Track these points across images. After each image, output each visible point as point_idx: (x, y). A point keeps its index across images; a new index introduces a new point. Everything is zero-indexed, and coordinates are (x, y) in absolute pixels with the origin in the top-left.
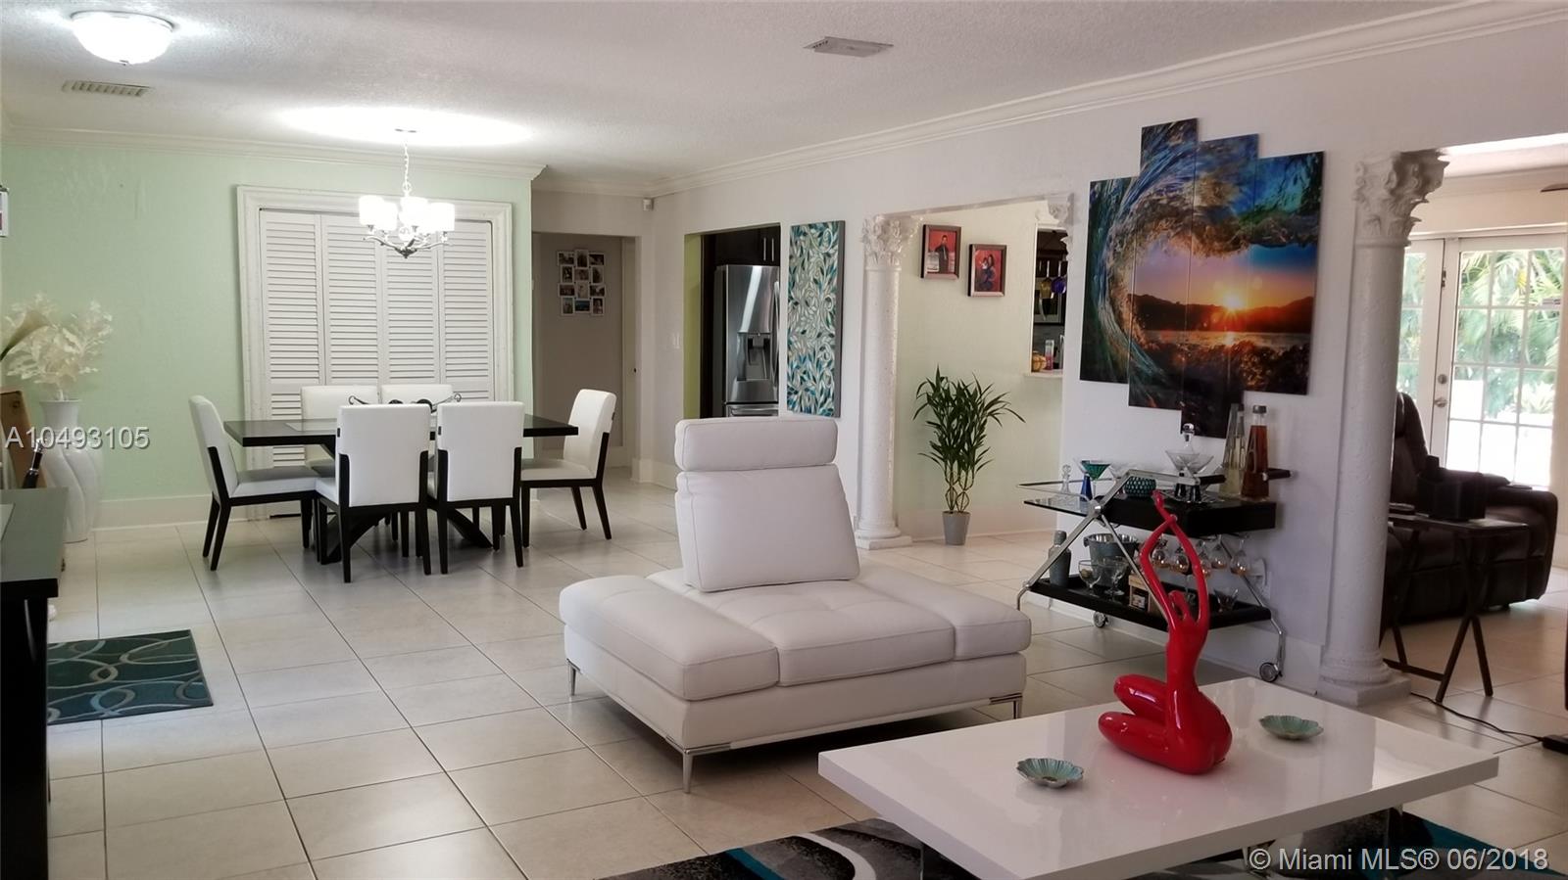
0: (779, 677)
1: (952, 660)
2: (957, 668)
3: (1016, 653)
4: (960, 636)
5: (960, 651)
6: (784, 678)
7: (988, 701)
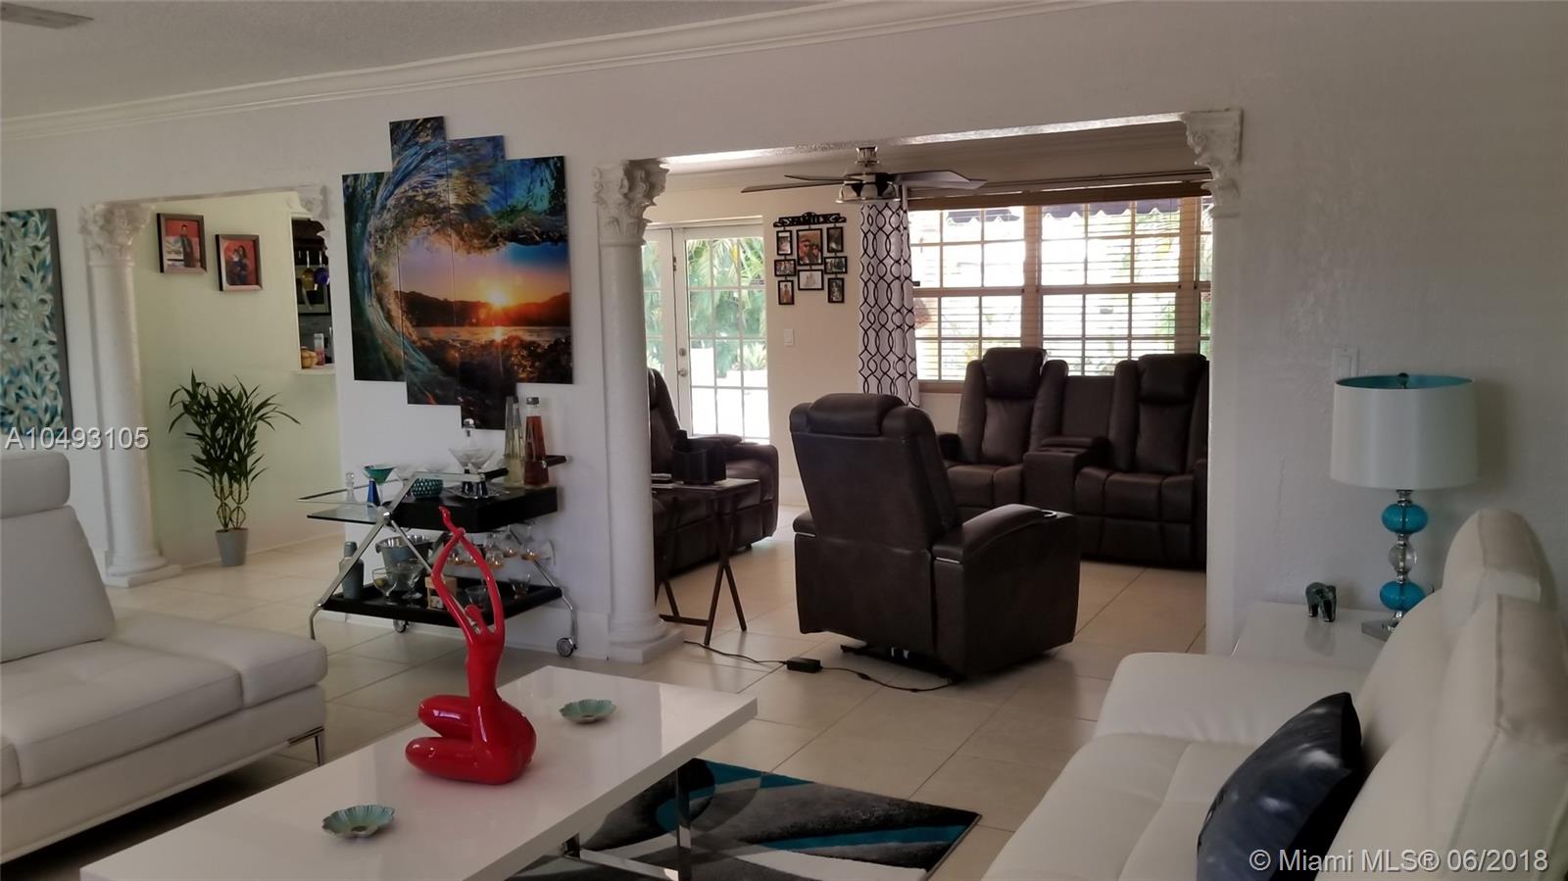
0: (21, 779)
1: (240, 709)
2: (246, 716)
3: (312, 686)
4: (247, 682)
5: (249, 696)
6: (26, 779)
7: (287, 743)
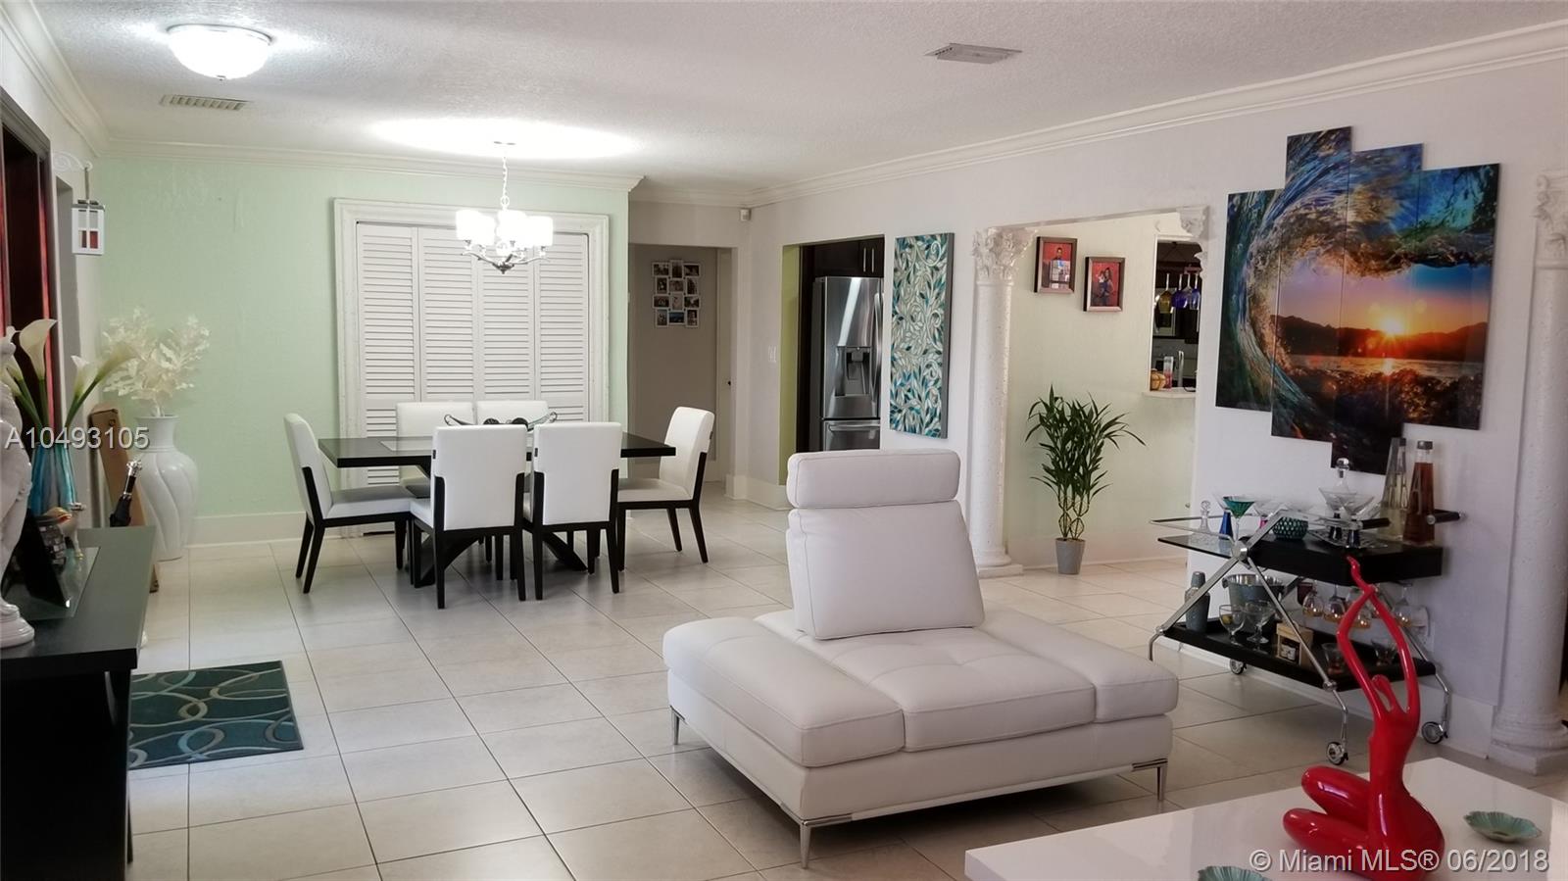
0: (905, 742)
1: (1092, 723)
2: (1097, 731)
3: (1161, 715)
4: (1100, 697)
5: (1102, 712)
6: (910, 743)
7: (1131, 767)
